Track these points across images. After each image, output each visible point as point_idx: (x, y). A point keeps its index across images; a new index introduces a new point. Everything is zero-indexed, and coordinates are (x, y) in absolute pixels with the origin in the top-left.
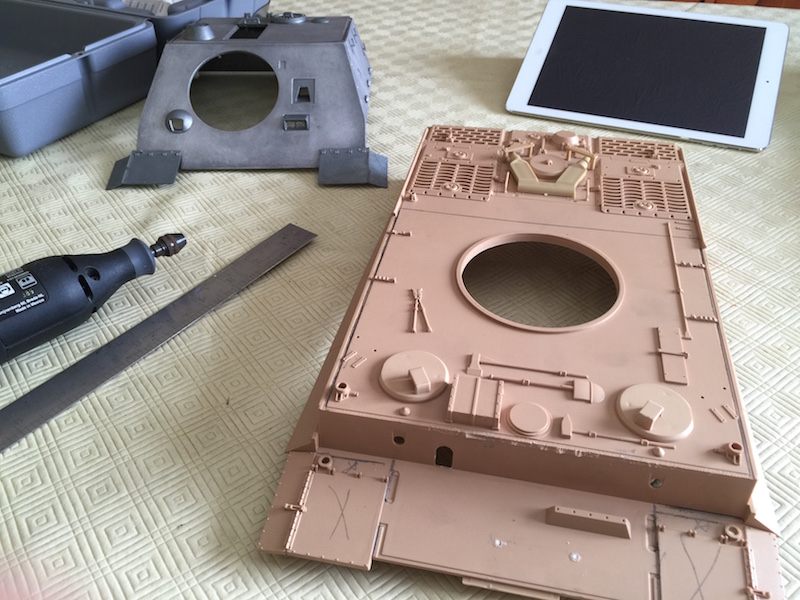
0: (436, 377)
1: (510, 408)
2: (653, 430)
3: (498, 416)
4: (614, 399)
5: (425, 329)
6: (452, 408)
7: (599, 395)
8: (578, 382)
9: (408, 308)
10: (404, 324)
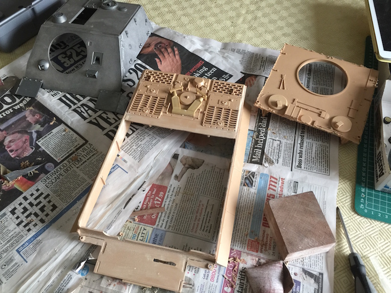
0: (283, 104)
1: (302, 116)
2: (338, 129)
3: (298, 118)
4: (331, 119)
5: (284, 89)
6: (286, 113)
7: (328, 117)
8: (323, 112)
9: (280, 80)
10: (278, 86)
